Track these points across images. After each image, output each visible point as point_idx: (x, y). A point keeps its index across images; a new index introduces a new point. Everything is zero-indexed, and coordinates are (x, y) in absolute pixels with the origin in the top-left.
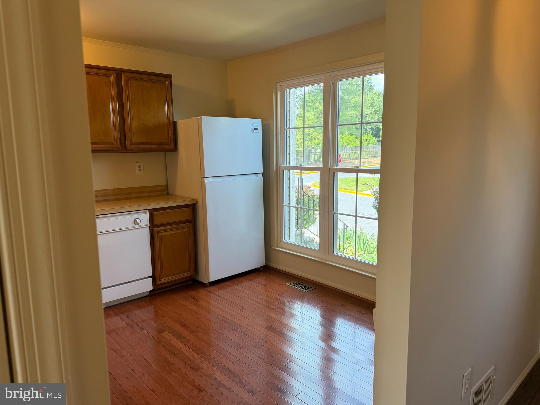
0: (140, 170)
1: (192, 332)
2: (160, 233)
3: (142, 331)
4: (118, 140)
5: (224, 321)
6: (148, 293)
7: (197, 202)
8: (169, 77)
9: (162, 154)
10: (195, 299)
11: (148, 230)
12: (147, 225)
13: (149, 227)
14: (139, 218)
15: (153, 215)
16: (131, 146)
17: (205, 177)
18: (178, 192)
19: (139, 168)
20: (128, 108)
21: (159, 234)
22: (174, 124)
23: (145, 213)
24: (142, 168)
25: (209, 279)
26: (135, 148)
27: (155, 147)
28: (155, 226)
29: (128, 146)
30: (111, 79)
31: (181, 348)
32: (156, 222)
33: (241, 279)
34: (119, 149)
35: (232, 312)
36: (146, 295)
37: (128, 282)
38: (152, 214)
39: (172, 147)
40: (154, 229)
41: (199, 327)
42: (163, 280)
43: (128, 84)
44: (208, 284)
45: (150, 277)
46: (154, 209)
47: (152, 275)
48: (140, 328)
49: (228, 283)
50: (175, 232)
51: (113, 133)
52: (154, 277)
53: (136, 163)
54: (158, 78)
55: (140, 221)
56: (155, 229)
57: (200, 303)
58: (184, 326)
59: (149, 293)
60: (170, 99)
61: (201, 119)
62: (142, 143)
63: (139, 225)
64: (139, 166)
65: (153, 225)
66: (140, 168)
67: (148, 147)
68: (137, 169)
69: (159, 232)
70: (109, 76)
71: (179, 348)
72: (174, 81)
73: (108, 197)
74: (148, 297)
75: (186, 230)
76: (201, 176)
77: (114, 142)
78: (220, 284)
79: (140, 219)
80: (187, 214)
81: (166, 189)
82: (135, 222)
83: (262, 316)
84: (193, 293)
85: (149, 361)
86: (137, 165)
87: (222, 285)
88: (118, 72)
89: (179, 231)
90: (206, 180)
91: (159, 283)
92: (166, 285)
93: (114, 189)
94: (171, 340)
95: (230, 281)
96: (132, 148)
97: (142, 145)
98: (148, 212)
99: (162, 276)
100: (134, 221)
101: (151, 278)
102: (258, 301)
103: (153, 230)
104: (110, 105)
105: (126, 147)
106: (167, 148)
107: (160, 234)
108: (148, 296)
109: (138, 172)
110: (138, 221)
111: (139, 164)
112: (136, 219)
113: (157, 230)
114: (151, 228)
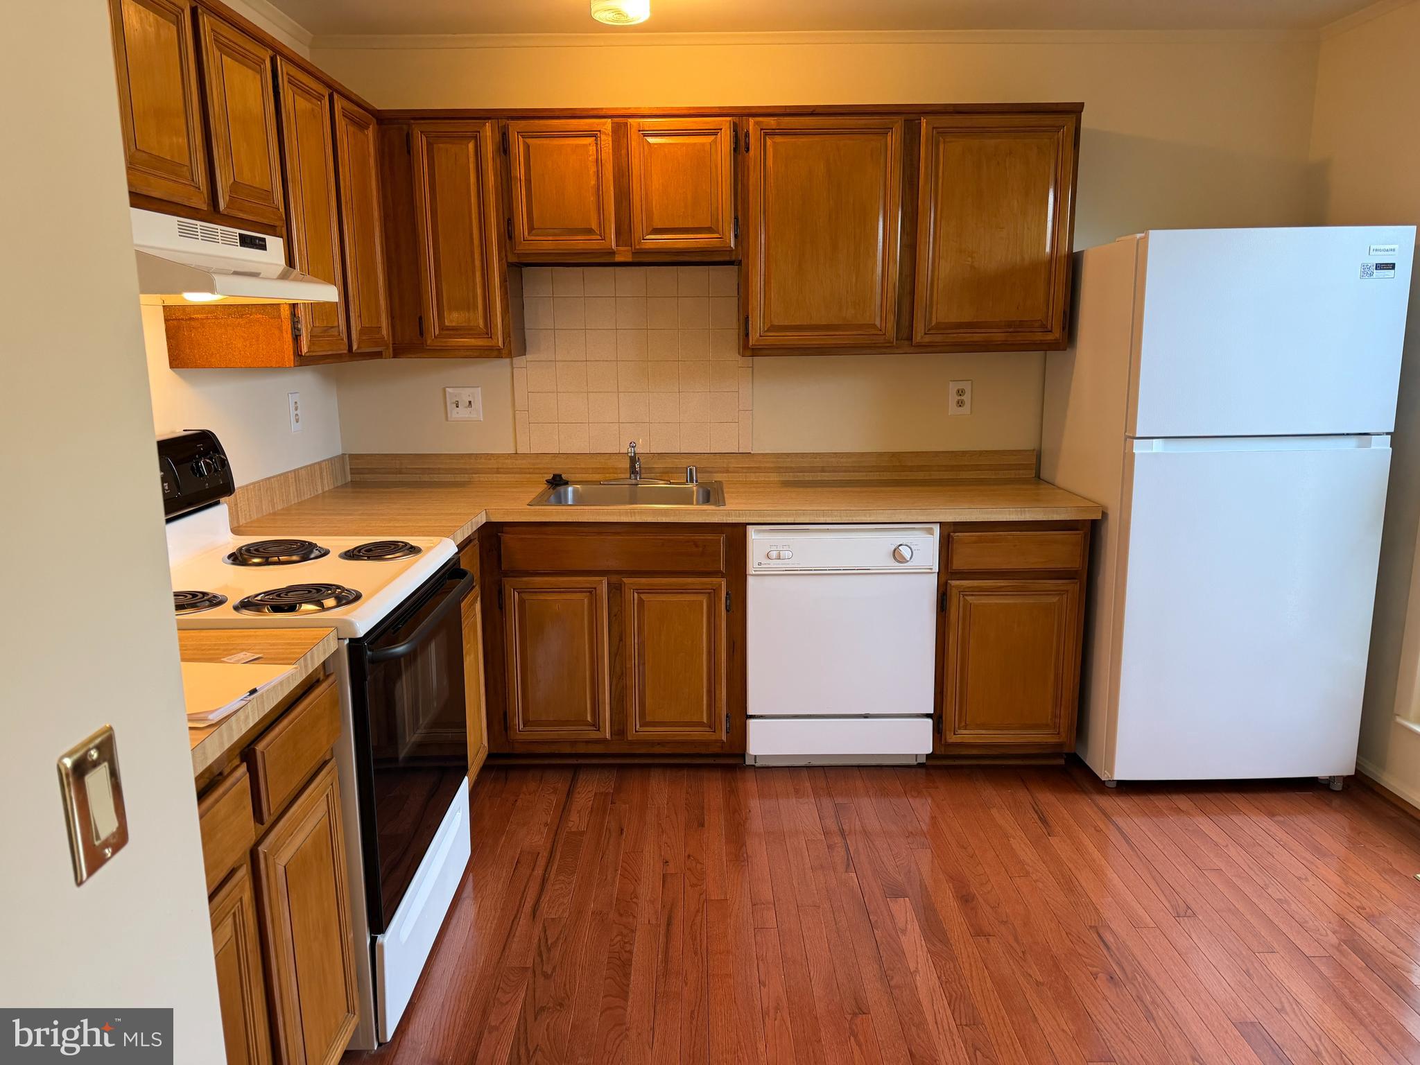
0: (960, 404)
1: (979, 932)
2: (967, 595)
3: (846, 872)
4: (891, 319)
5: (1095, 936)
6: (923, 760)
7: (1105, 514)
8: (1075, 110)
9: (1037, 355)
10: (1044, 821)
11: (932, 582)
12: (931, 569)
13: (938, 573)
14: (909, 544)
15: (951, 539)
16: (925, 334)
17: (1137, 436)
18: (1064, 476)
19: (959, 398)
20: (929, 220)
21: (965, 599)
22: (1074, 262)
23: (930, 532)
24: (966, 398)
25: (1111, 771)
26: (938, 338)
27: (998, 336)
28: (956, 573)
29: (919, 336)
30: (889, 138)
31: (917, 971)
32: (958, 563)
33: (1237, 799)
34: (889, 343)
35: (1141, 912)
36: (915, 763)
37: (866, 716)
38: (950, 536)
39: (1056, 334)
40: (949, 581)
41: (1006, 922)
42: (966, 735)
43: (938, 148)
44: (1114, 785)
45: (928, 716)
46: (955, 524)
47: (932, 712)
48: (848, 859)
49: (1182, 801)
50: (1018, 600)
51: (878, 297)
52: (937, 717)
53: (950, 382)
54: (1033, 119)
55: (912, 552)
56: (954, 583)
57: (1054, 841)
58: (966, 899)
59: (927, 759)
60: (1068, 182)
61: (1146, 239)
62: (960, 325)
63: (905, 564)
64: (960, 392)
65: (948, 571)
66: (962, 398)
67: (977, 337)
68: (953, 398)
69: (963, 592)
70: (884, 131)
71: (912, 967)
72: (1088, 120)
73: (865, 474)
74: (923, 771)
75: (1055, 599)
76: (1126, 432)
77: (878, 323)
78: (1152, 797)
79: (911, 549)
80: (1064, 552)
81: (1034, 461)
82: (896, 555)
83: (1247, 973)
84: (1049, 799)
85: (812, 974)
86: (953, 388)
87: (1160, 801)
88: (912, 117)
89: (1031, 600)
90: (1139, 448)
91: (952, 738)
92: (975, 752)
93: (880, 454)
94: (904, 931)
95: (1189, 796)
96: (927, 339)
97: (958, 331)
98: (937, 529)
99: (963, 724)
100: (895, 550)
101: (930, 721)
102: (1261, 906)
103: (946, 583)
104: (878, 221)
105: (910, 338)
106: (1039, 337)
107: (968, 598)
108: (920, 765)
109: (952, 409)
110: (905, 552)
111: (961, 385)
112: (901, 545)
113: (957, 587)
114: (943, 580)
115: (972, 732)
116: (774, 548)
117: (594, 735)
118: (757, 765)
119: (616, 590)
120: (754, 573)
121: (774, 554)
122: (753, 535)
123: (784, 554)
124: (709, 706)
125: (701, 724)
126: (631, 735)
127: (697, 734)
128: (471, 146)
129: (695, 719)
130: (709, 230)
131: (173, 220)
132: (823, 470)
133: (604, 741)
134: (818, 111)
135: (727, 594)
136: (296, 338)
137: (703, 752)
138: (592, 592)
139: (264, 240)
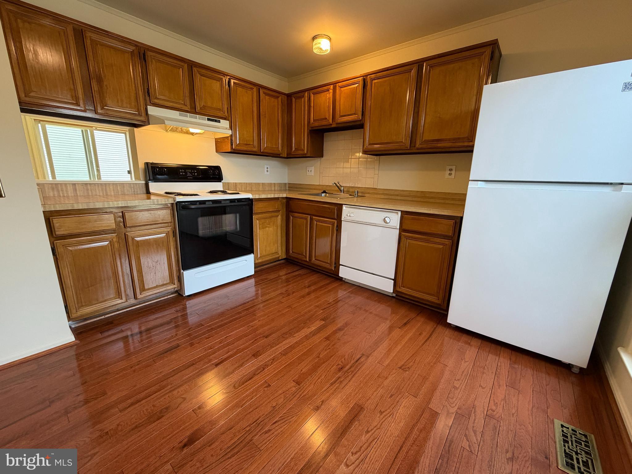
0: (450, 174)
4: (408, 139)
6: (394, 295)
8: (491, 44)
11: (397, 232)
12: (397, 227)
13: (399, 229)
14: (389, 217)
16: (420, 144)
21: (406, 240)
23: (397, 214)
24: (453, 172)
26: (425, 146)
28: (405, 230)
29: (417, 145)
30: (412, 73)
32: (406, 227)
34: (407, 148)
36: (391, 295)
38: (404, 216)
40: (403, 233)
43: (429, 73)
44: (454, 326)
45: (392, 279)
47: (394, 279)
50: (427, 244)
52: (395, 281)
53: (447, 166)
54: (471, 52)
55: (390, 220)
59: (396, 296)
62: (433, 141)
63: (388, 224)
64: (451, 170)
65: (403, 230)
66: (451, 172)
67: (440, 145)
68: (448, 172)
69: (405, 237)
70: (411, 70)
74: (391, 298)
75: (441, 246)
77: (404, 141)
86: (448, 168)
88: (420, 63)
92: (408, 297)
93: (418, 191)
96: (420, 146)
98: (400, 213)
99: (403, 285)
100: (384, 219)
101: (393, 281)
107: (408, 240)
108: (394, 297)
109: (447, 176)
110: (388, 220)
111: (450, 167)
112: (386, 217)
113: (404, 235)
114: (401, 232)
115: (405, 289)
116: (349, 213)
117: (305, 259)
118: (346, 281)
119: (311, 219)
120: (343, 220)
121: (349, 215)
122: (344, 207)
123: (351, 215)
124: (330, 259)
125: (328, 263)
126: (312, 262)
127: (327, 266)
128: (303, 99)
129: (326, 261)
130: (355, 114)
131: (178, 112)
132: (398, 195)
133: (306, 261)
134: (389, 68)
135: (337, 226)
136: (232, 145)
137: (329, 272)
138: (306, 219)
139: (220, 121)
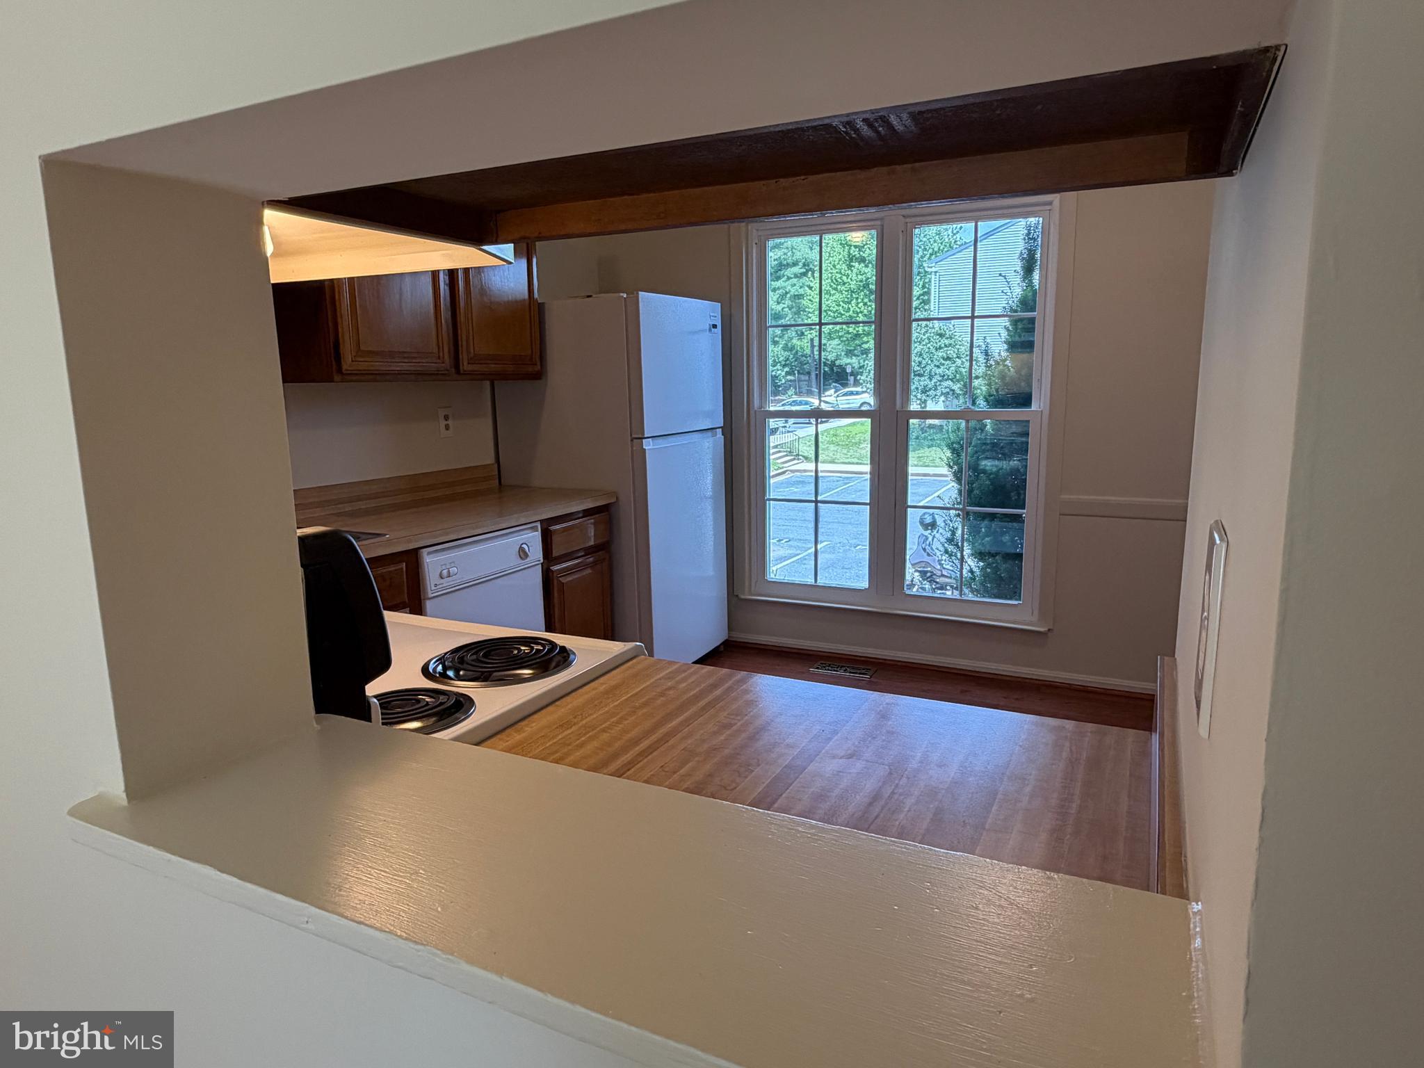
0: (447, 427)
2: (561, 576)
4: (447, 349)
7: (618, 498)
12: (539, 560)
13: (542, 564)
15: (548, 533)
16: (468, 363)
17: (646, 436)
19: (446, 422)
22: (540, 311)
23: (534, 529)
24: (450, 421)
26: (476, 368)
27: (510, 368)
28: (552, 561)
29: (465, 366)
32: (555, 552)
34: (447, 370)
38: (547, 531)
39: (538, 367)
40: (551, 568)
46: (549, 519)
50: (584, 573)
53: (439, 409)
55: (529, 549)
56: (553, 568)
61: (637, 298)
62: (488, 357)
63: (526, 560)
64: (446, 417)
65: (548, 558)
66: (448, 422)
67: (499, 367)
68: (442, 423)
69: (559, 574)
75: (599, 567)
76: (632, 434)
77: (438, 354)
79: (528, 546)
81: (497, 473)
82: (521, 552)
86: (442, 413)
90: (648, 445)
96: (470, 368)
97: (487, 361)
100: (520, 549)
103: (548, 570)
105: (457, 367)
106: (530, 368)
107: (562, 578)
109: (443, 432)
110: (526, 549)
111: (446, 412)
112: (523, 544)
113: (553, 571)
114: (545, 567)
116: (444, 567)
120: (433, 595)
121: (445, 572)
122: (426, 557)
123: (453, 570)
